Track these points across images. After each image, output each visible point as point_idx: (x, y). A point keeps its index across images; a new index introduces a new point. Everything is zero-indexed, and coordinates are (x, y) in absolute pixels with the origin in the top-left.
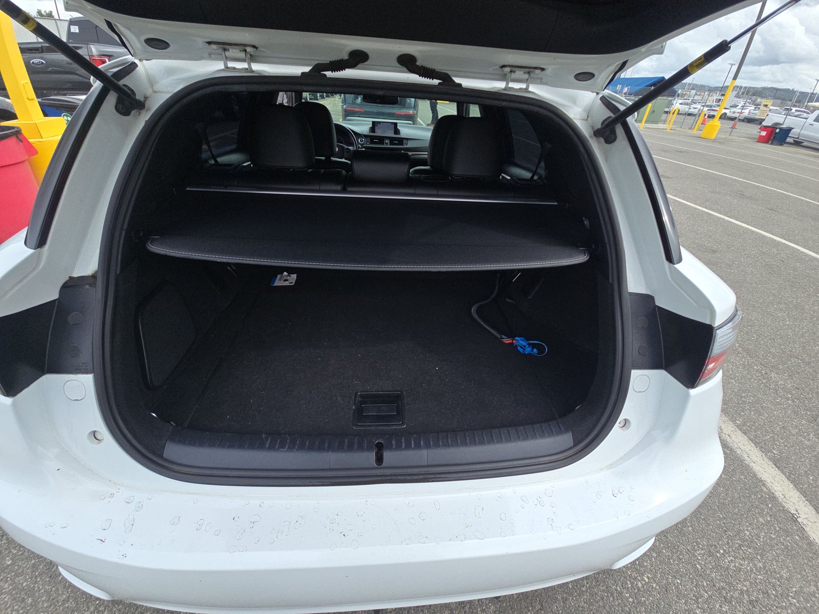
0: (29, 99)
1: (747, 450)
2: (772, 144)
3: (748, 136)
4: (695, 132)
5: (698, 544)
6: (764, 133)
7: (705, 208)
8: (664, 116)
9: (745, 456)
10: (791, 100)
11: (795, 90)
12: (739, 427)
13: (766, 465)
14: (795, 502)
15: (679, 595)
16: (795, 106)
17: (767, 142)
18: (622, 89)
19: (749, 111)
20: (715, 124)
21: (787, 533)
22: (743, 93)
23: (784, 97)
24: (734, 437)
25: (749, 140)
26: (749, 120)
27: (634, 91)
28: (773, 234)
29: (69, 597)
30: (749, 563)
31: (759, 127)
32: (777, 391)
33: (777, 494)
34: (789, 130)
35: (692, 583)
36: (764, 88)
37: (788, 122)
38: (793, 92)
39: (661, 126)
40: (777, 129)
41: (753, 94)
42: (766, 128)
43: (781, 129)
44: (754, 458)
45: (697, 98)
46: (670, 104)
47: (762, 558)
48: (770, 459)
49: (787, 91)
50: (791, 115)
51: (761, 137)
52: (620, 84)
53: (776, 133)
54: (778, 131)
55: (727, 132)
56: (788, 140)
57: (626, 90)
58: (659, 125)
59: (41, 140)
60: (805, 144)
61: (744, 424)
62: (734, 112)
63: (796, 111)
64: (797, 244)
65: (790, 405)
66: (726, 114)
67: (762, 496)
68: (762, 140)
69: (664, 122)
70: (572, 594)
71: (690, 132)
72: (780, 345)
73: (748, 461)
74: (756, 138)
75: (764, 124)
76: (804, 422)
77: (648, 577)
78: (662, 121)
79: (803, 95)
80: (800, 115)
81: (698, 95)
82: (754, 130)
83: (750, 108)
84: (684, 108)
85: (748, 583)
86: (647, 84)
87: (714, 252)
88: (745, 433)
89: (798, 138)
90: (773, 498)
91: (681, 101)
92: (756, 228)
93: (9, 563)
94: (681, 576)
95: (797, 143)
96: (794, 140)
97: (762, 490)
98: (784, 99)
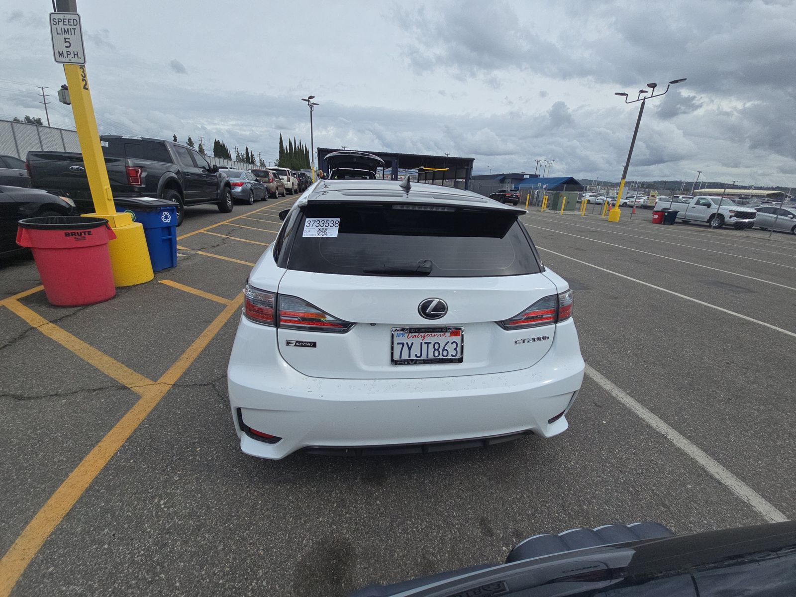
0: (109, 200)
1: (633, 405)
2: (664, 224)
3: (645, 219)
4: (603, 217)
5: (603, 448)
6: (656, 217)
7: (610, 270)
8: (577, 205)
9: (632, 408)
10: (679, 190)
11: (683, 181)
12: (629, 394)
13: (645, 412)
14: (665, 429)
15: (593, 470)
16: (682, 194)
17: (660, 223)
18: (542, 185)
19: (643, 200)
20: (616, 211)
21: (660, 443)
22: (638, 187)
23: (672, 188)
24: (625, 399)
25: (645, 222)
26: (645, 207)
27: (552, 187)
28: (658, 286)
29: (227, 489)
30: (635, 456)
31: (652, 211)
32: (654, 375)
33: (652, 425)
34: (676, 213)
35: (600, 464)
36: (656, 182)
37: (674, 207)
38: (680, 183)
39: (576, 213)
40: (665, 212)
41: (647, 187)
42: (656, 213)
43: (668, 213)
44: (638, 408)
45: (602, 191)
46: (581, 196)
47: (644, 454)
48: (648, 409)
49: (675, 182)
50: (679, 201)
51: (654, 219)
52: (540, 182)
53: (666, 216)
54: (666, 214)
55: (628, 216)
56: (677, 220)
57: (545, 186)
58: (575, 212)
59: (115, 228)
60: (692, 222)
61: (632, 392)
62: (632, 202)
63: (683, 197)
64: (676, 292)
65: (662, 382)
66: (626, 202)
67: (642, 426)
68: (655, 221)
69: (579, 210)
70: (530, 471)
71: (600, 217)
72: (658, 351)
73: (633, 409)
74: (651, 221)
75: (655, 209)
76: (672, 391)
77: (574, 463)
78: (578, 209)
79: (689, 184)
80: (687, 200)
81: (602, 189)
82: (649, 214)
83: (645, 198)
84: (592, 199)
85: (635, 465)
86: (561, 182)
87: (616, 298)
88: (632, 397)
89: (685, 218)
90: (649, 427)
91: (590, 194)
92: (646, 282)
93: (177, 479)
94: (593, 462)
95: (686, 222)
96: (683, 221)
97: (642, 424)
98: (673, 190)
